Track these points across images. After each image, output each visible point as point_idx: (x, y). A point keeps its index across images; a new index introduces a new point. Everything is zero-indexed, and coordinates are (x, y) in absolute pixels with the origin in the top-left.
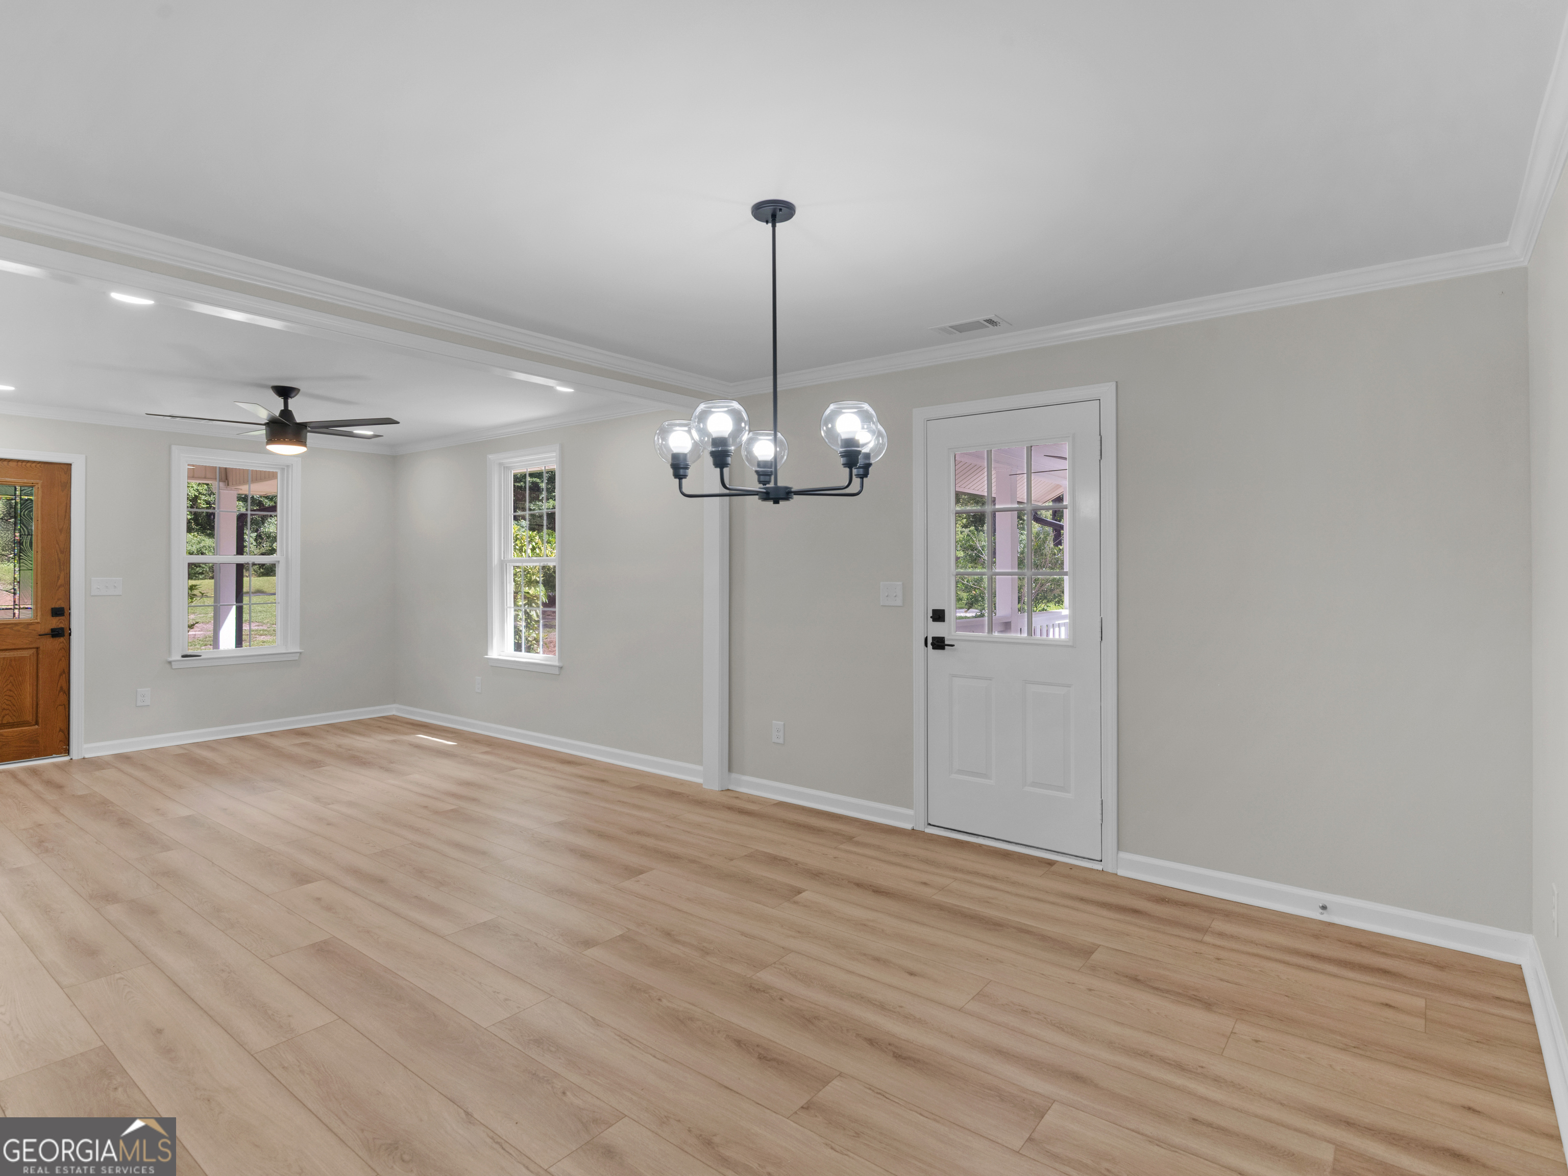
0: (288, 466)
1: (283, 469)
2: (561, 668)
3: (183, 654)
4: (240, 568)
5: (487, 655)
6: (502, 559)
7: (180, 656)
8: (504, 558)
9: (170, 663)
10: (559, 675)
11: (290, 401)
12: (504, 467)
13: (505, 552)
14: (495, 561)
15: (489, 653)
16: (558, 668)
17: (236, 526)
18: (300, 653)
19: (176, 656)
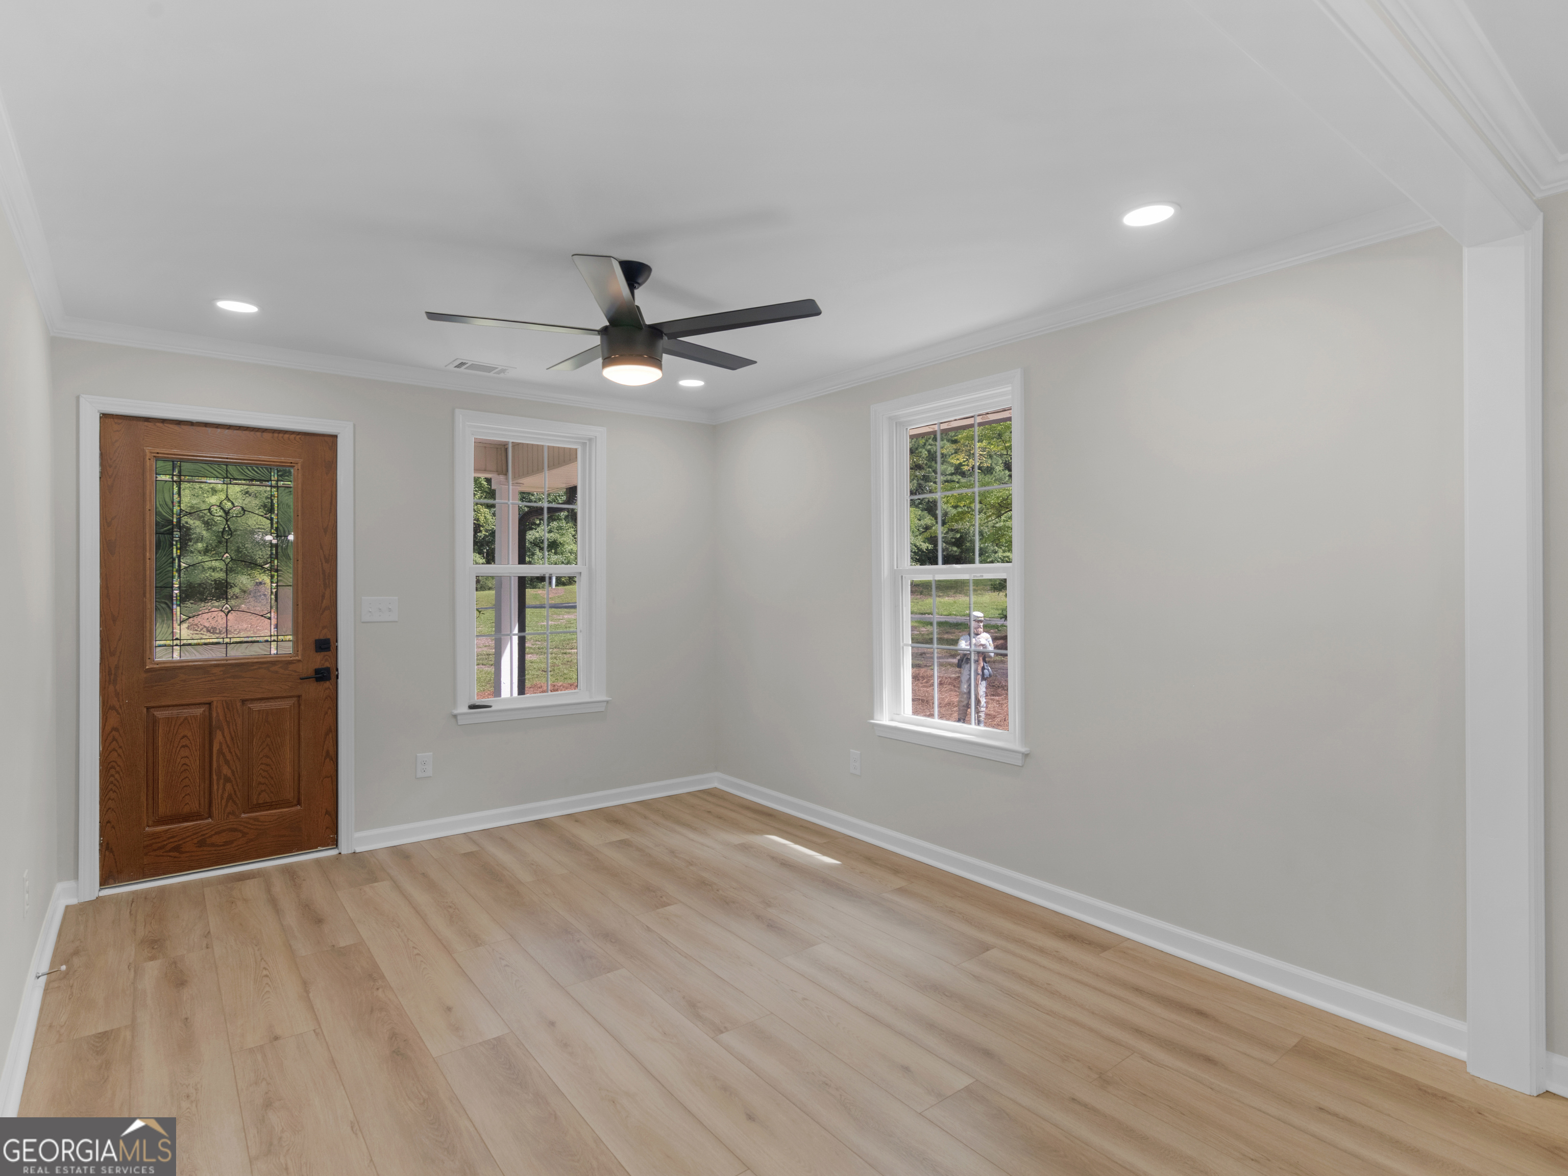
0: (590, 440)
1: (584, 444)
2: (1026, 756)
3: (470, 704)
4: (523, 583)
5: (873, 719)
6: (895, 568)
7: (467, 707)
8: (897, 568)
9: (455, 716)
10: (1022, 766)
11: (636, 292)
12: (896, 423)
13: (899, 557)
14: (885, 572)
15: (877, 716)
16: (1021, 755)
17: (518, 529)
18: (607, 702)
19: (463, 709)
